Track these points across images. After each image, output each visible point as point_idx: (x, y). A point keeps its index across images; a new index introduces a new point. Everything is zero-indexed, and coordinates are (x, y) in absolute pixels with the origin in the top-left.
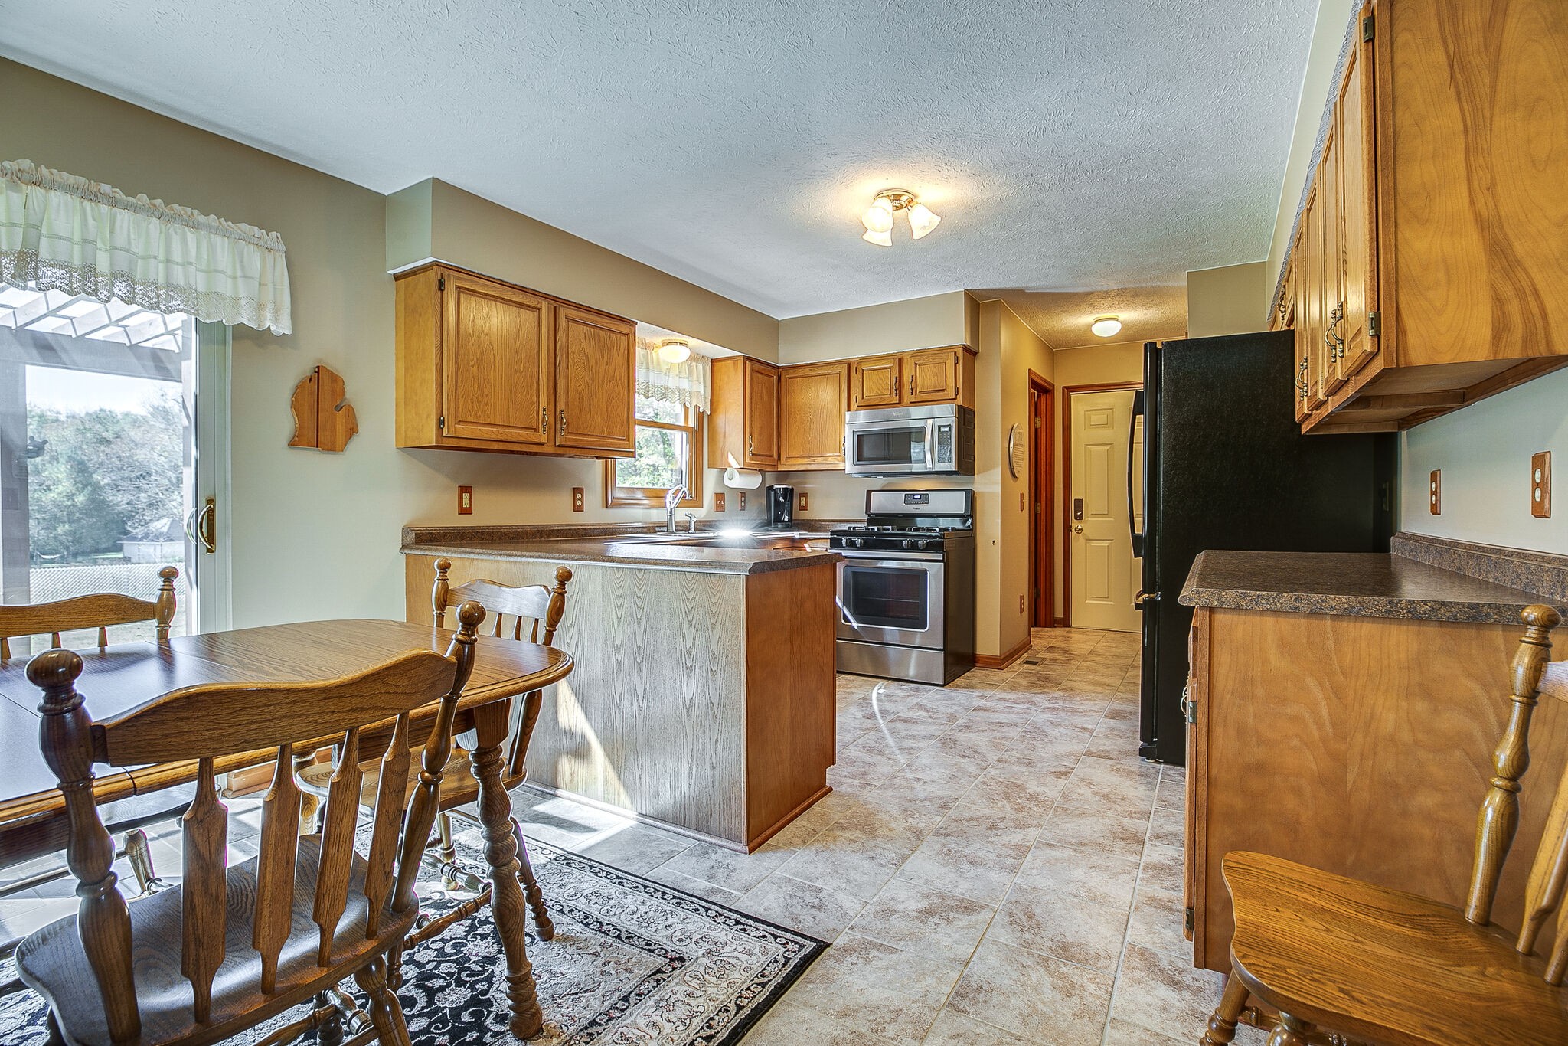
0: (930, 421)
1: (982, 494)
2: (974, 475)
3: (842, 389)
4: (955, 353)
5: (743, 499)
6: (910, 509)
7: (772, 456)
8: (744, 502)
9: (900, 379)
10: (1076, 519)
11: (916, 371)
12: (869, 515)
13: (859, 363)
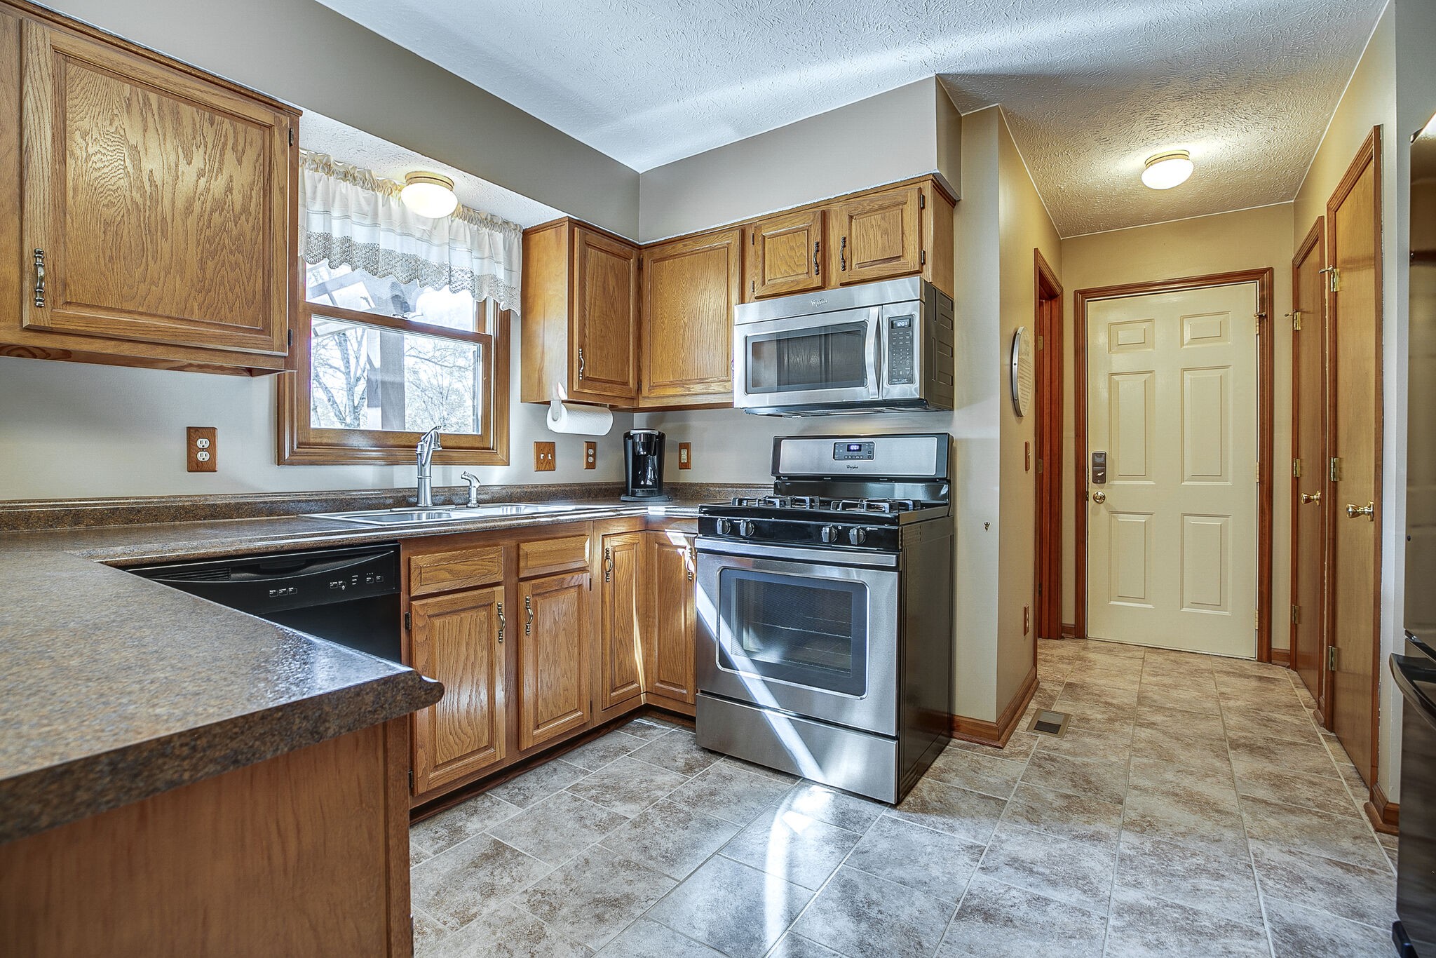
0: (874, 311)
1: (967, 441)
2: (952, 409)
3: (731, 272)
4: (920, 190)
5: (591, 452)
6: (843, 467)
7: (626, 384)
8: (594, 456)
9: (824, 247)
10: (1095, 481)
11: (850, 230)
12: (778, 478)
13: (758, 228)
